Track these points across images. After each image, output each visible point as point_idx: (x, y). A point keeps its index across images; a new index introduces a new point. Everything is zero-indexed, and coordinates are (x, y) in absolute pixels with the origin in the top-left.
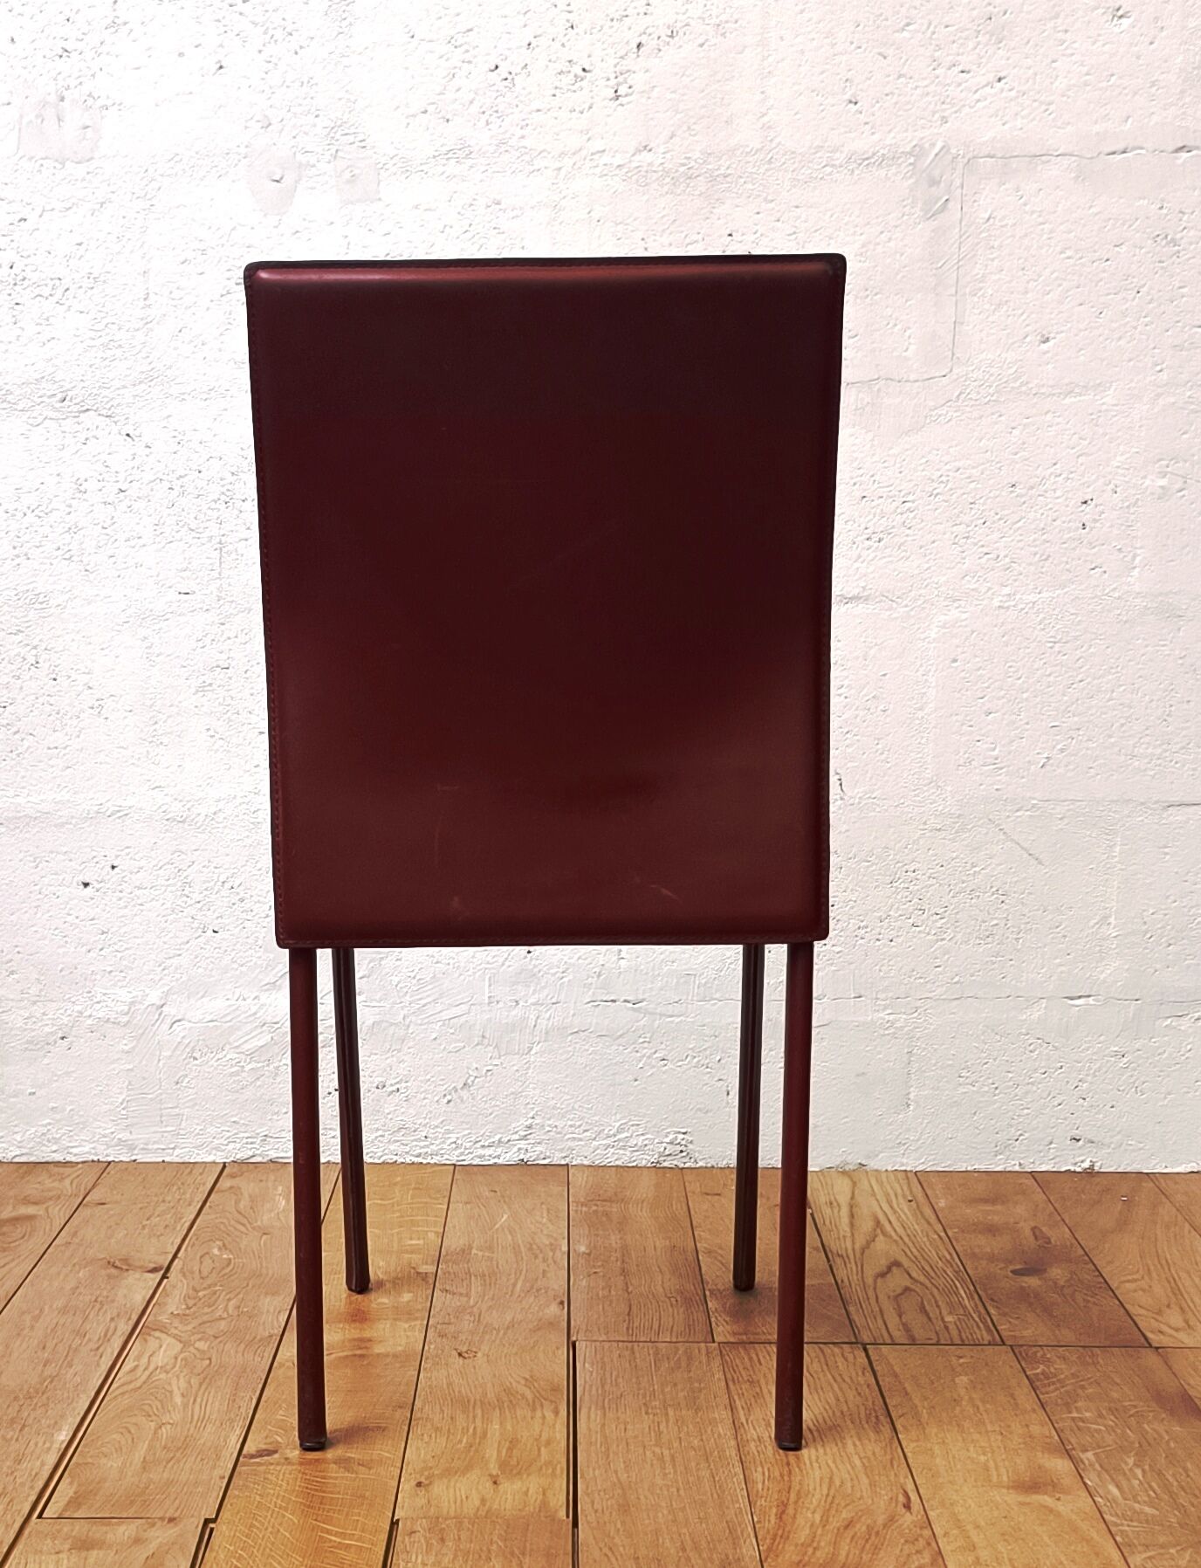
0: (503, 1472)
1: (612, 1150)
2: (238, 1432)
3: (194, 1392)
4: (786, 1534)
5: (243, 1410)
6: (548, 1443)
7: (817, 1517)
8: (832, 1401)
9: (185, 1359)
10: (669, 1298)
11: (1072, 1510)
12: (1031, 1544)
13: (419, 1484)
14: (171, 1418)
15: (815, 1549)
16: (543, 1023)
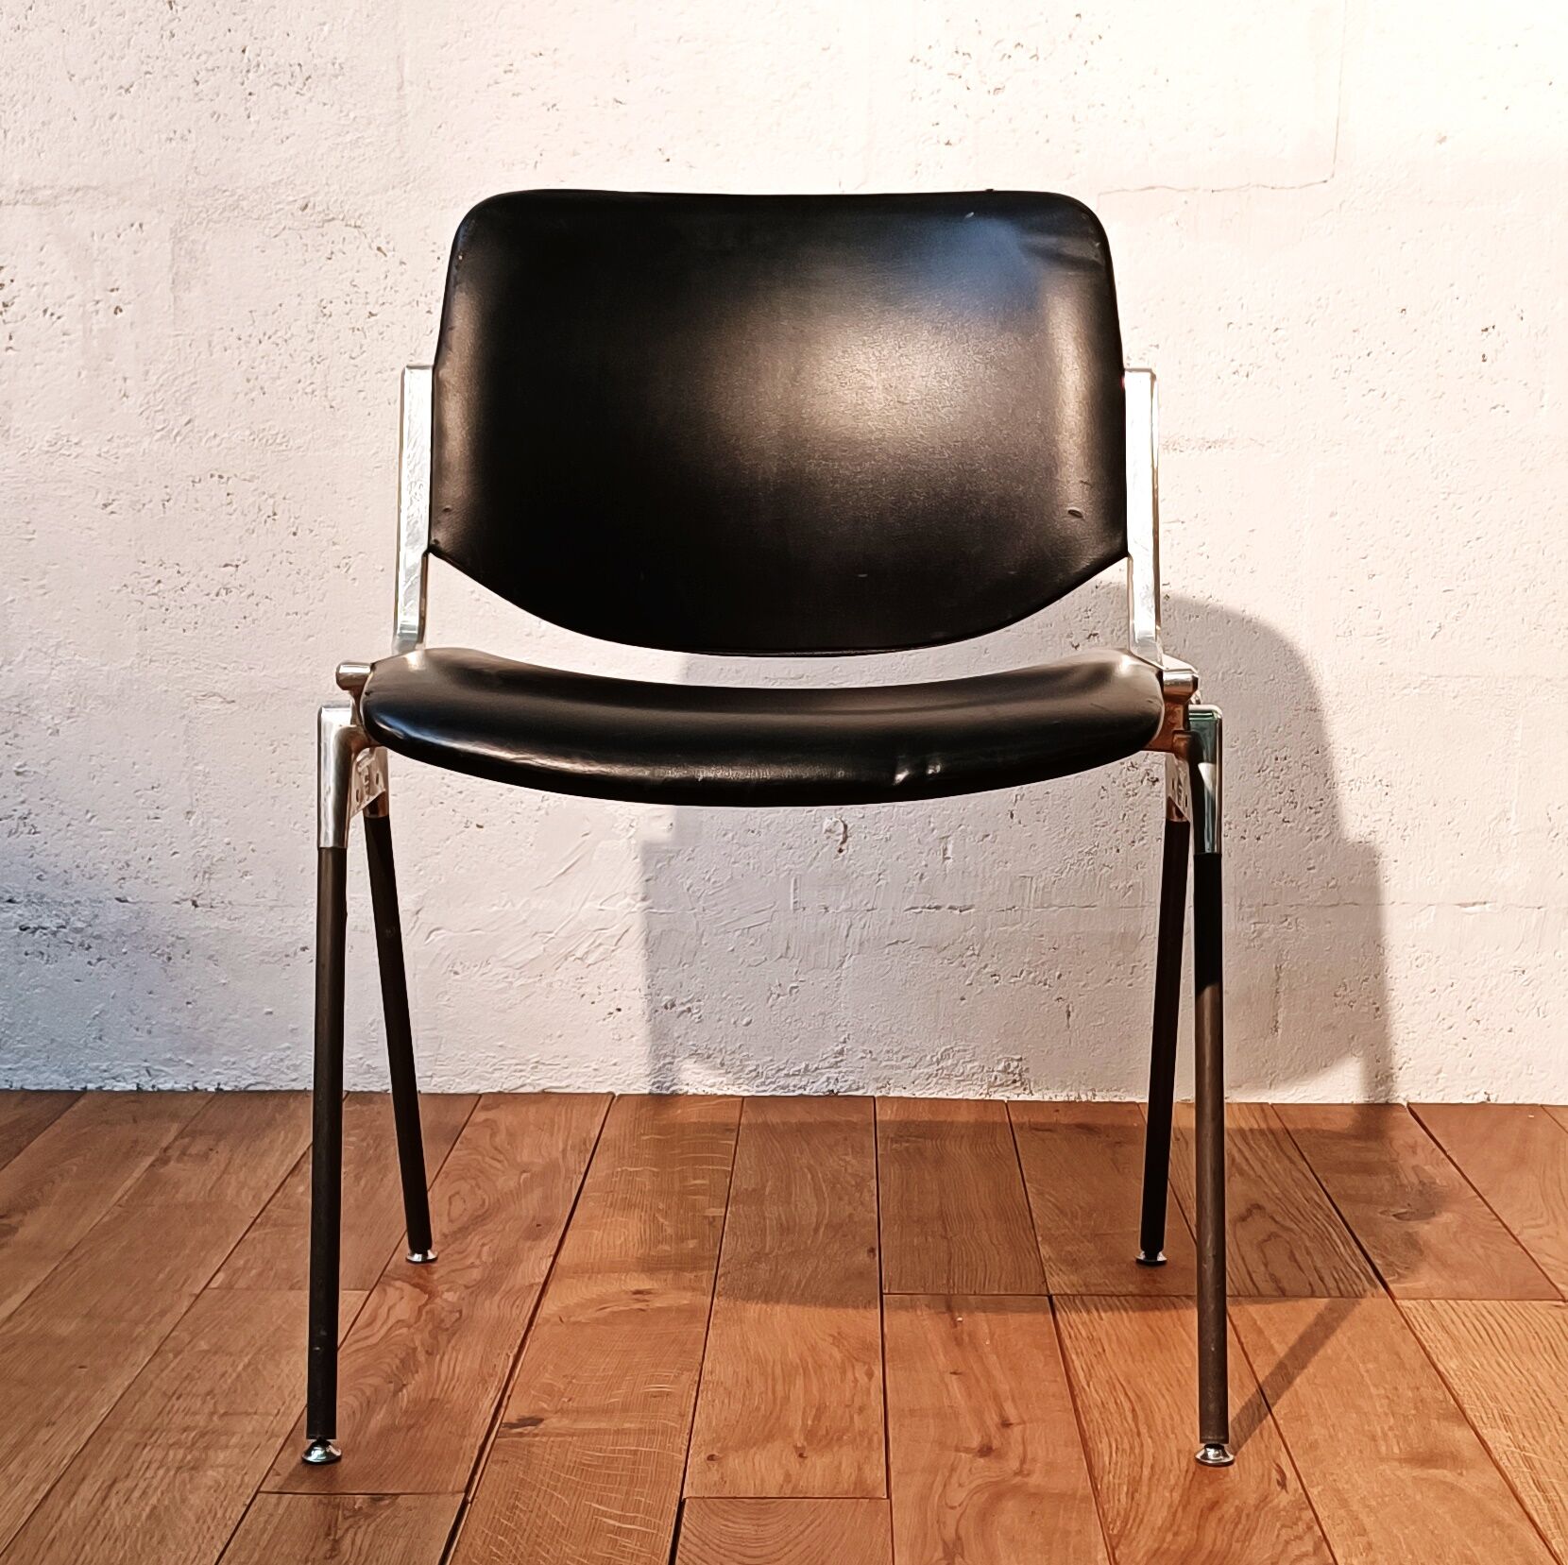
0: (810, 1443)
1: (935, 1080)
2: (492, 1394)
3: (444, 1348)
4: (1139, 1516)
5: (499, 1370)
6: (861, 1410)
7: (1176, 1496)
9: (430, 1312)
10: (995, 1245)
11: (1478, 1487)
13: (711, 1458)
14: (414, 1379)
15: (1176, 1534)
16: (856, 933)
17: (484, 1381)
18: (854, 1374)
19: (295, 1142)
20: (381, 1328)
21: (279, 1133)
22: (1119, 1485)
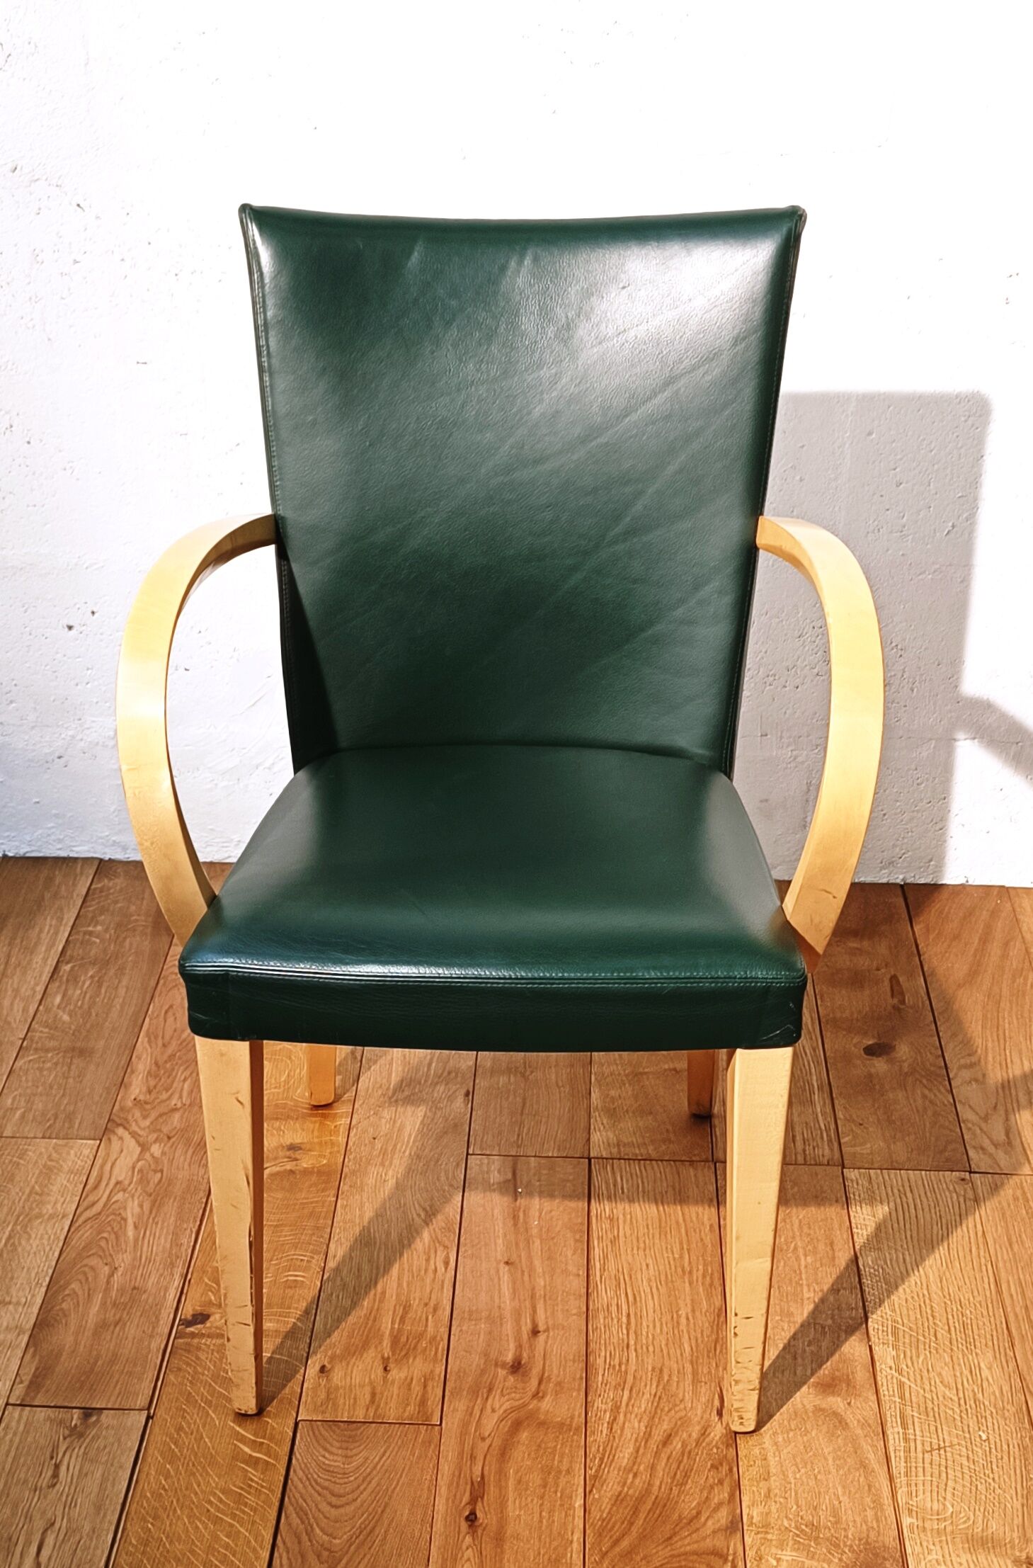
0: (393, 1355)
2: (176, 1283)
3: (145, 1219)
4: (613, 1451)
5: (183, 1249)
6: (435, 1310)
7: (643, 1429)
8: (676, 1249)
9: (141, 1171)
10: (559, 1087)
11: (859, 1421)
12: (816, 1471)
13: (323, 1369)
14: (123, 1260)
15: (635, 1475)
17: (172, 1265)
18: (435, 1263)
19: (56, 933)
20: (104, 1192)
21: (46, 919)
22: (605, 1411)
